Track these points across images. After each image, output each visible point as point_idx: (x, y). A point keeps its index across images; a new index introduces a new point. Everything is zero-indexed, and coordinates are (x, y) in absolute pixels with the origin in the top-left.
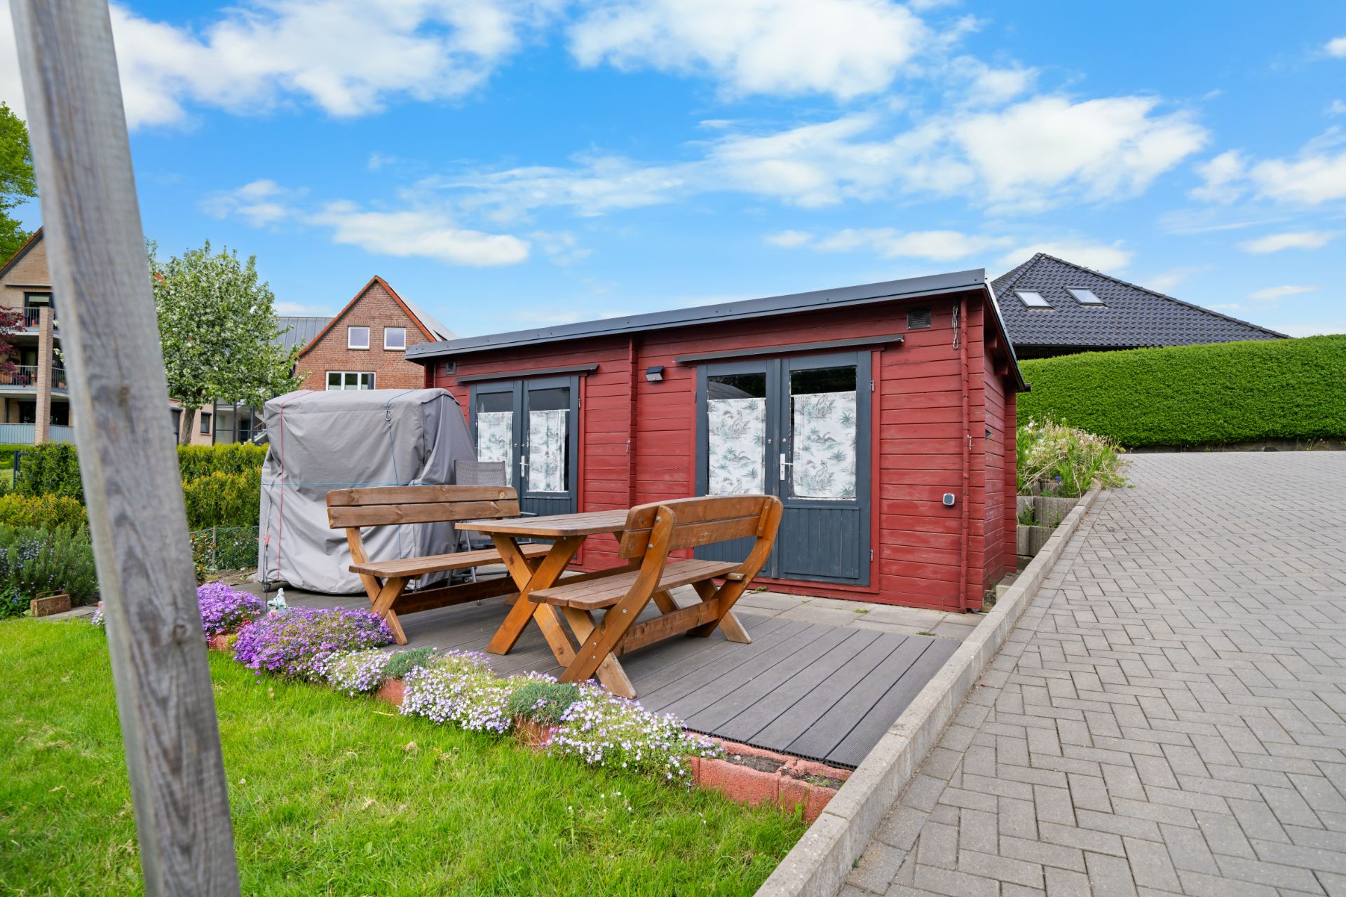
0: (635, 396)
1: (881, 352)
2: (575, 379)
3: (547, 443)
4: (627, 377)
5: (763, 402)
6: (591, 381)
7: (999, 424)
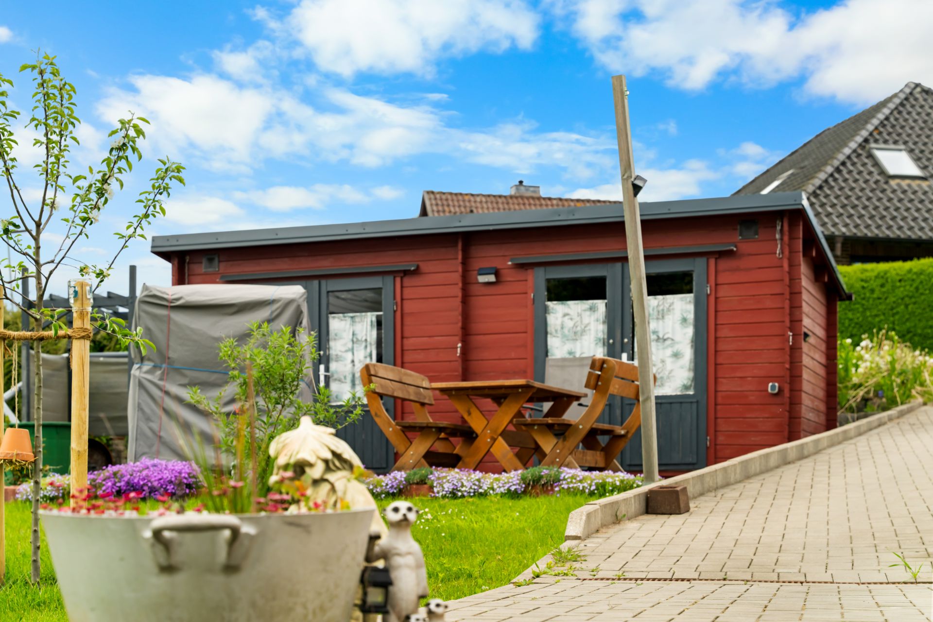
0: (466, 298)
1: (716, 259)
2: (389, 279)
3: (352, 350)
4: (457, 277)
5: (604, 305)
6: (408, 281)
7: (821, 332)
